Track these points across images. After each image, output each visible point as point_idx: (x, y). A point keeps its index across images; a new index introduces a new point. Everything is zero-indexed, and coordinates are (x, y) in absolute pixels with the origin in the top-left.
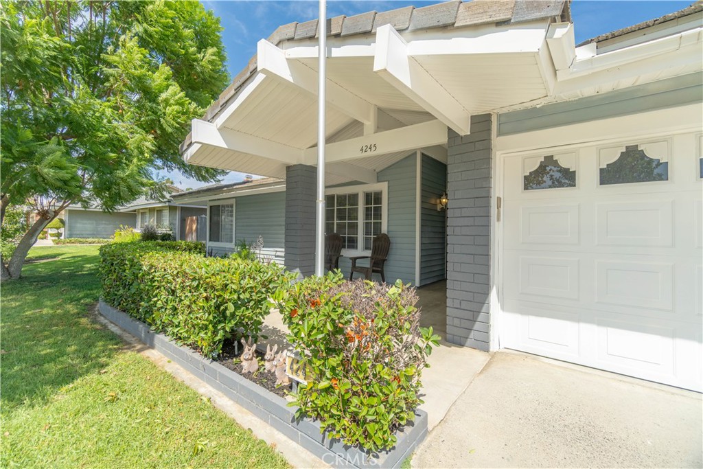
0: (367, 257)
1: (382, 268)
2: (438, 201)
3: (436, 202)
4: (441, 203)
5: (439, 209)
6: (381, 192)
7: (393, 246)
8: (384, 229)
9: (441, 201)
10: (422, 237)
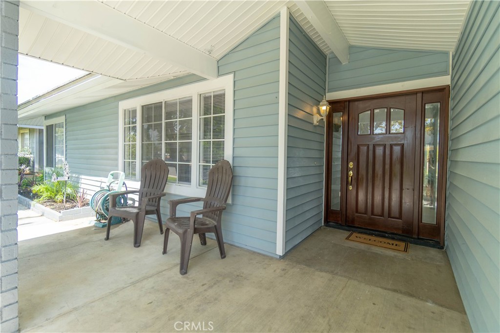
0: (198, 200)
1: (219, 221)
2: (315, 110)
3: (312, 110)
4: (319, 112)
5: (315, 122)
6: (224, 94)
7: (242, 182)
8: (228, 155)
9: (318, 110)
10: (288, 168)
